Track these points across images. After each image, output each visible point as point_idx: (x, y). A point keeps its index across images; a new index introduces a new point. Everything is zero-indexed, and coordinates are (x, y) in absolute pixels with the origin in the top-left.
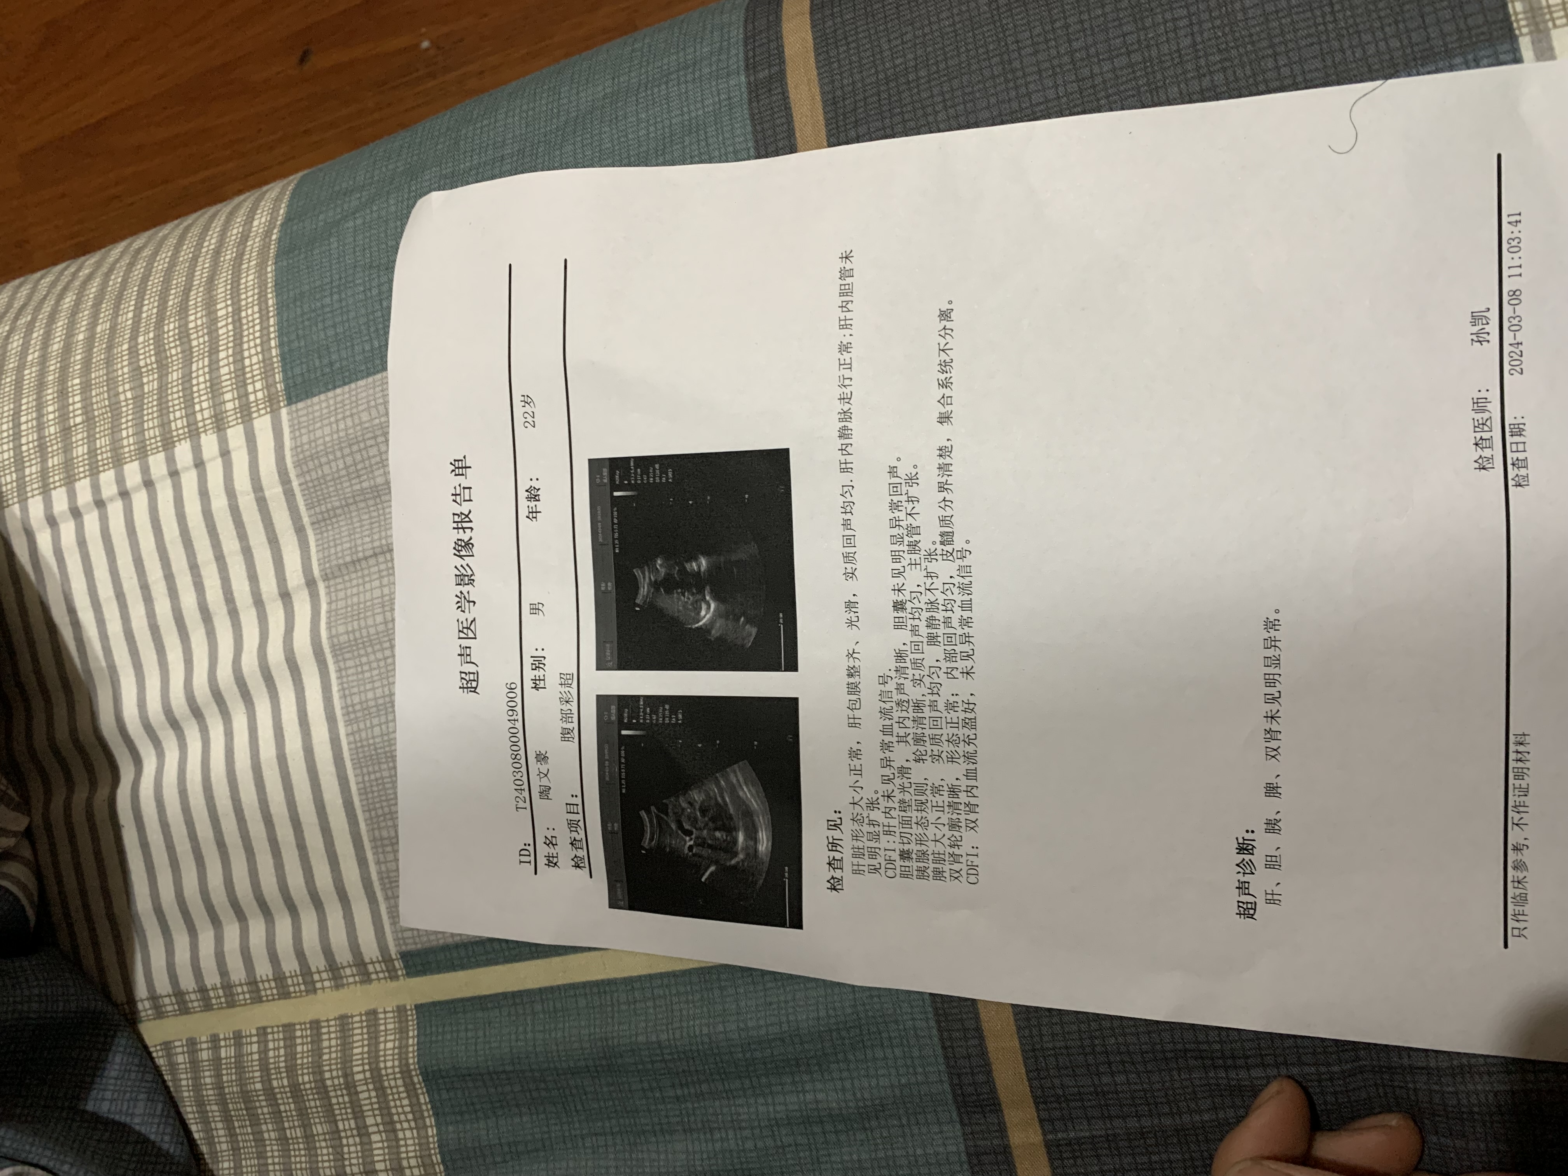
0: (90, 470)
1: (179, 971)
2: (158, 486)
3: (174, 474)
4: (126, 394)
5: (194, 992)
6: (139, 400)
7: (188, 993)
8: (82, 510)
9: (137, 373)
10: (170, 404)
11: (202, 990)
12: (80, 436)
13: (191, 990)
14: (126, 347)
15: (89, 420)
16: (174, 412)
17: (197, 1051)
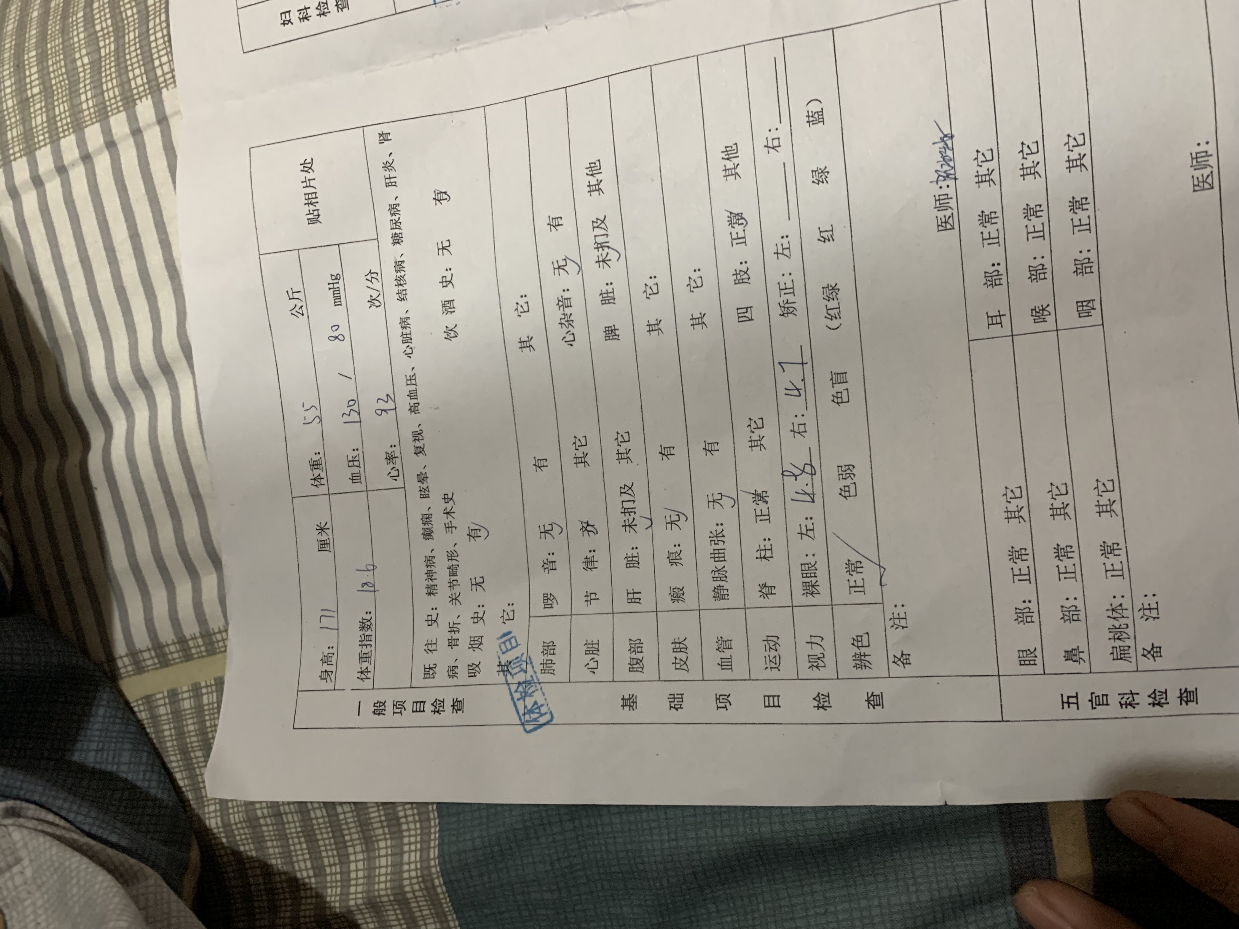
0: (50, 137)
1: (157, 624)
2: (120, 147)
3: (136, 132)
4: (83, 60)
5: (174, 643)
6: (96, 66)
7: (168, 645)
8: (43, 178)
9: (92, 38)
10: (129, 63)
11: (182, 641)
12: (38, 106)
13: (170, 642)
14: (81, 14)
15: (47, 91)
16: (133, 70)
17: (178, 701)
